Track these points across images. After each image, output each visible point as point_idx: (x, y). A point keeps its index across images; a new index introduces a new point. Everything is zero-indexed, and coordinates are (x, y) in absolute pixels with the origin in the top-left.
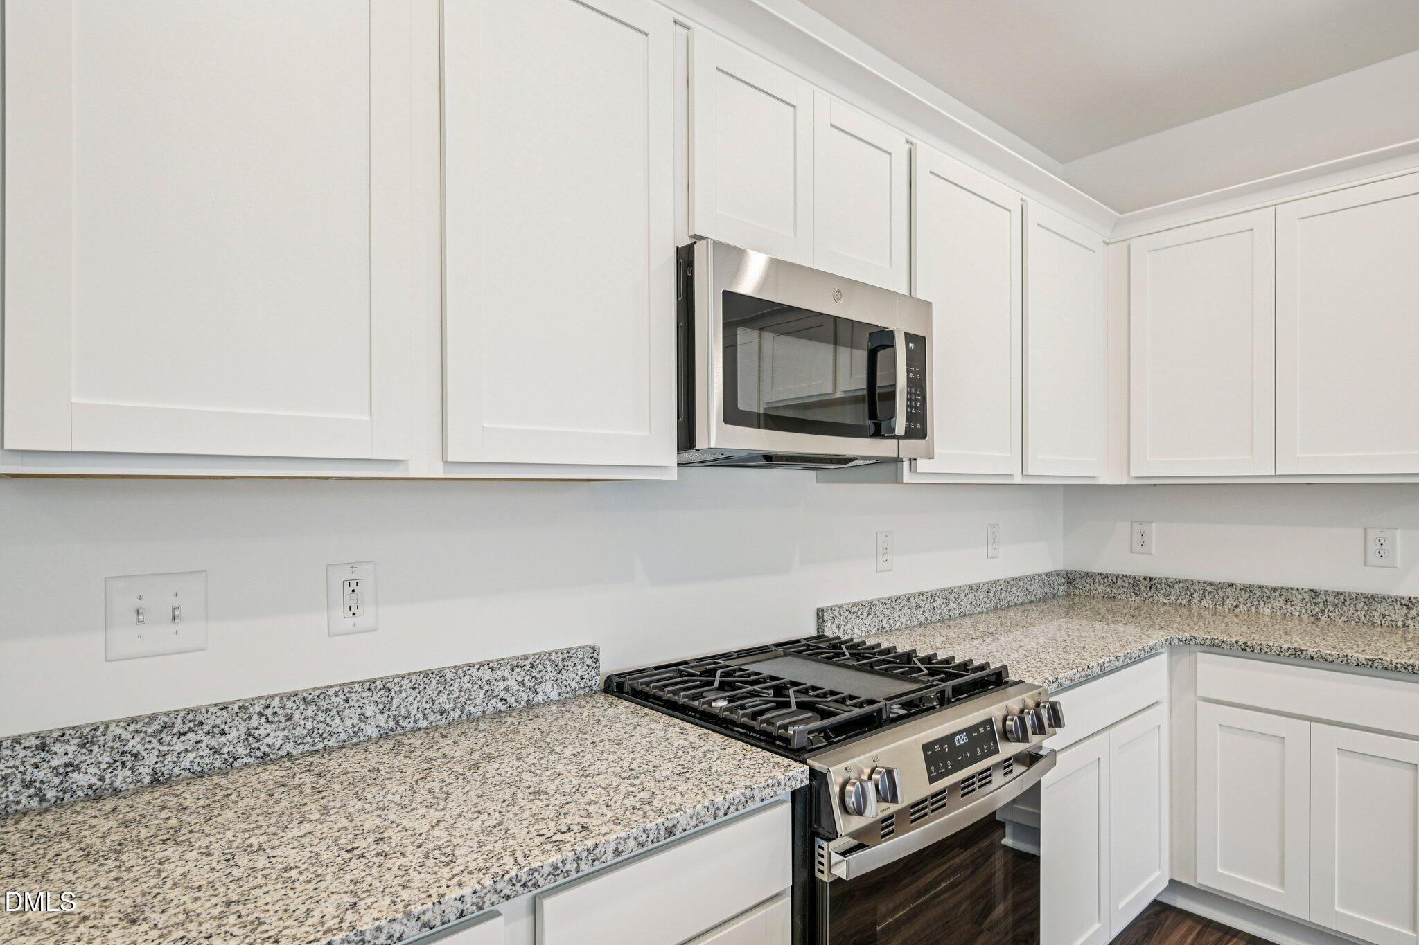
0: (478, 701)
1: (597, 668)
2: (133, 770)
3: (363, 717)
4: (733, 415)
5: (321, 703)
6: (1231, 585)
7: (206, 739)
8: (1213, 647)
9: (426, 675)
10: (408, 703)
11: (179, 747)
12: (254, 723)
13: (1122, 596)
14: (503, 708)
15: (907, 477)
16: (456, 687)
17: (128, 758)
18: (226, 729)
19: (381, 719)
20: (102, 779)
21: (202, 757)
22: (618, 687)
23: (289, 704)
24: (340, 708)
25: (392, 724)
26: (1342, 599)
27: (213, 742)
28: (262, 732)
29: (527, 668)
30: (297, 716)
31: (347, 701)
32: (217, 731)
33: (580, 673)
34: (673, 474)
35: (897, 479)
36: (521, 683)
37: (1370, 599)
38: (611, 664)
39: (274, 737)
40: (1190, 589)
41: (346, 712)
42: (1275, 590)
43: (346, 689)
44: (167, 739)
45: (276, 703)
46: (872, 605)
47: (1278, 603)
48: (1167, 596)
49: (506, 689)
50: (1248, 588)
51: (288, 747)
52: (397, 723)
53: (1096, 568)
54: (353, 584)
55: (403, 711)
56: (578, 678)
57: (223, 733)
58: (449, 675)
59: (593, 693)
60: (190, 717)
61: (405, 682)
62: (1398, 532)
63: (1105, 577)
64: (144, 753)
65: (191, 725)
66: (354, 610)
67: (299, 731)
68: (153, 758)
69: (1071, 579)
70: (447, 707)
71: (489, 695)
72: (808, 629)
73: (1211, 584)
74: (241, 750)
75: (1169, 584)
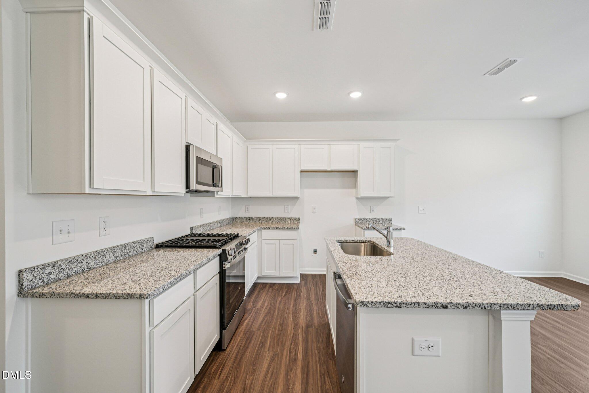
0: (132, 252)
1: (153, 243)
2: (63, 273)
3: (110, 257)
4: (198, 183)
5: (102, 254)
6: (264, 218)
7: (78, 264)
8: (265, 229)
9: (122, 245)
10: (118, 253)
11: (73, 267)
12: (88, 259)
13: (244, 222)
14: (136, 253)
15: (216, 195)
16: (127, 248)
17: (62, 270)
18: (83, 261)
19: (113, 257)
20: (56, 276)
21: (78, 269)
22: (159, 246)
23: (95, 254)
24: (105, 255)
25: (115, 258)
26: (282, 219)
27: (80, 265)
28: (90, 262)
29: (141, 243)
30: (97, 257)
31: (107, 253)
32: (81, 262)
33: (150, 244)
34: (183, 195)
35: (213, 196)
36: (140, 247)
37: (285, 218)
38: (157, 241)
39: (92, 263)
40: (258, 219)
41: (106, 256)
42: (271, 218)
43: (106, 250)
44: (70, 264)
45: (92, 254)
46: (201, 226)
47: (272, 221)
48: (253, 221)
49: (137, 249)
50: (267, 218)
51: (95, 266)
52: (116, 258)
53: (238, 216)
54: (105, 222)
55: (118, 255)
56: (150, 245)
57: (82, 262)
58: (126, 245)
59: (153, 249)
60: (75, 258)
61: (118, 247)
62: (289, 206)
63: (240, 218)
64: (65, 269)
65: (75, 260)
66: (105, 229)
67: (97, 261)
68: (67, 270)
69: (233, 219)
70: (126, 253)
71: (134, 250)
72: (189, 233)
73: (261, 218)
74: (86, 267)
75: (253, 219)
